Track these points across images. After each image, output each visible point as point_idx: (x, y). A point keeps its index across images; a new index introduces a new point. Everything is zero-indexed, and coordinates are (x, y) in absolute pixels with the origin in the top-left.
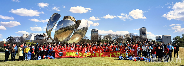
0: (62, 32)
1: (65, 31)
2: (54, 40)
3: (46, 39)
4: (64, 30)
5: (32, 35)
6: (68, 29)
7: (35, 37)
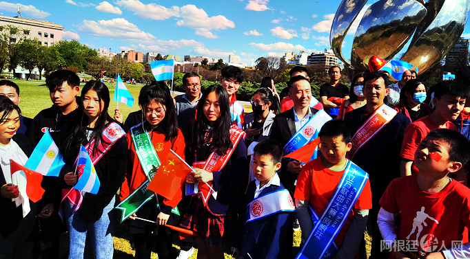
0: (375, 39)
1: (387, 35)
2: (350, 63)
3: (330, 64)
4: (382, 32)
5: (303, 54)
6: (395, 28)
7: (309, 57)
